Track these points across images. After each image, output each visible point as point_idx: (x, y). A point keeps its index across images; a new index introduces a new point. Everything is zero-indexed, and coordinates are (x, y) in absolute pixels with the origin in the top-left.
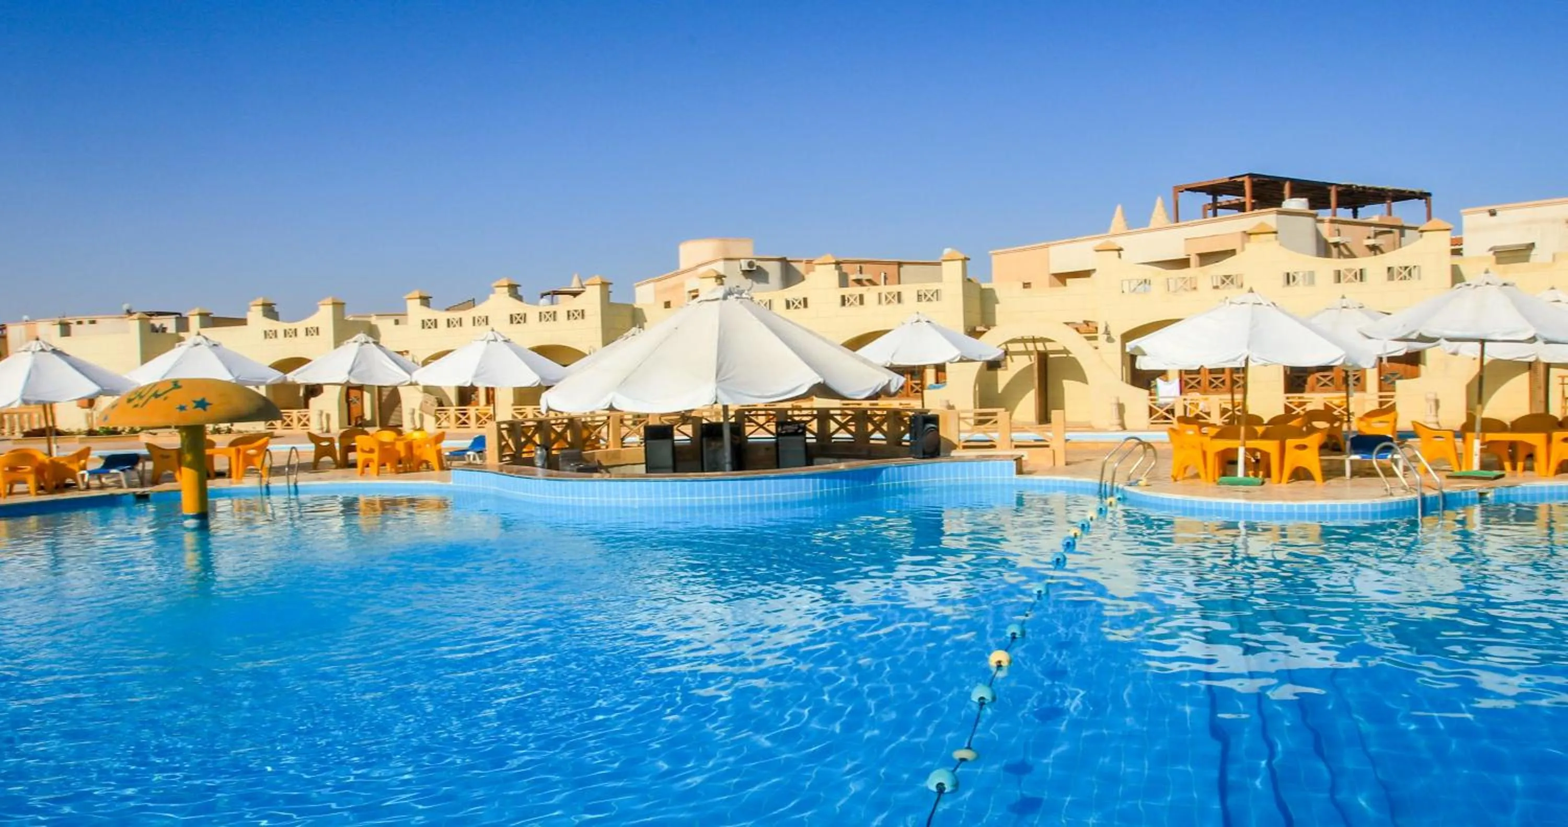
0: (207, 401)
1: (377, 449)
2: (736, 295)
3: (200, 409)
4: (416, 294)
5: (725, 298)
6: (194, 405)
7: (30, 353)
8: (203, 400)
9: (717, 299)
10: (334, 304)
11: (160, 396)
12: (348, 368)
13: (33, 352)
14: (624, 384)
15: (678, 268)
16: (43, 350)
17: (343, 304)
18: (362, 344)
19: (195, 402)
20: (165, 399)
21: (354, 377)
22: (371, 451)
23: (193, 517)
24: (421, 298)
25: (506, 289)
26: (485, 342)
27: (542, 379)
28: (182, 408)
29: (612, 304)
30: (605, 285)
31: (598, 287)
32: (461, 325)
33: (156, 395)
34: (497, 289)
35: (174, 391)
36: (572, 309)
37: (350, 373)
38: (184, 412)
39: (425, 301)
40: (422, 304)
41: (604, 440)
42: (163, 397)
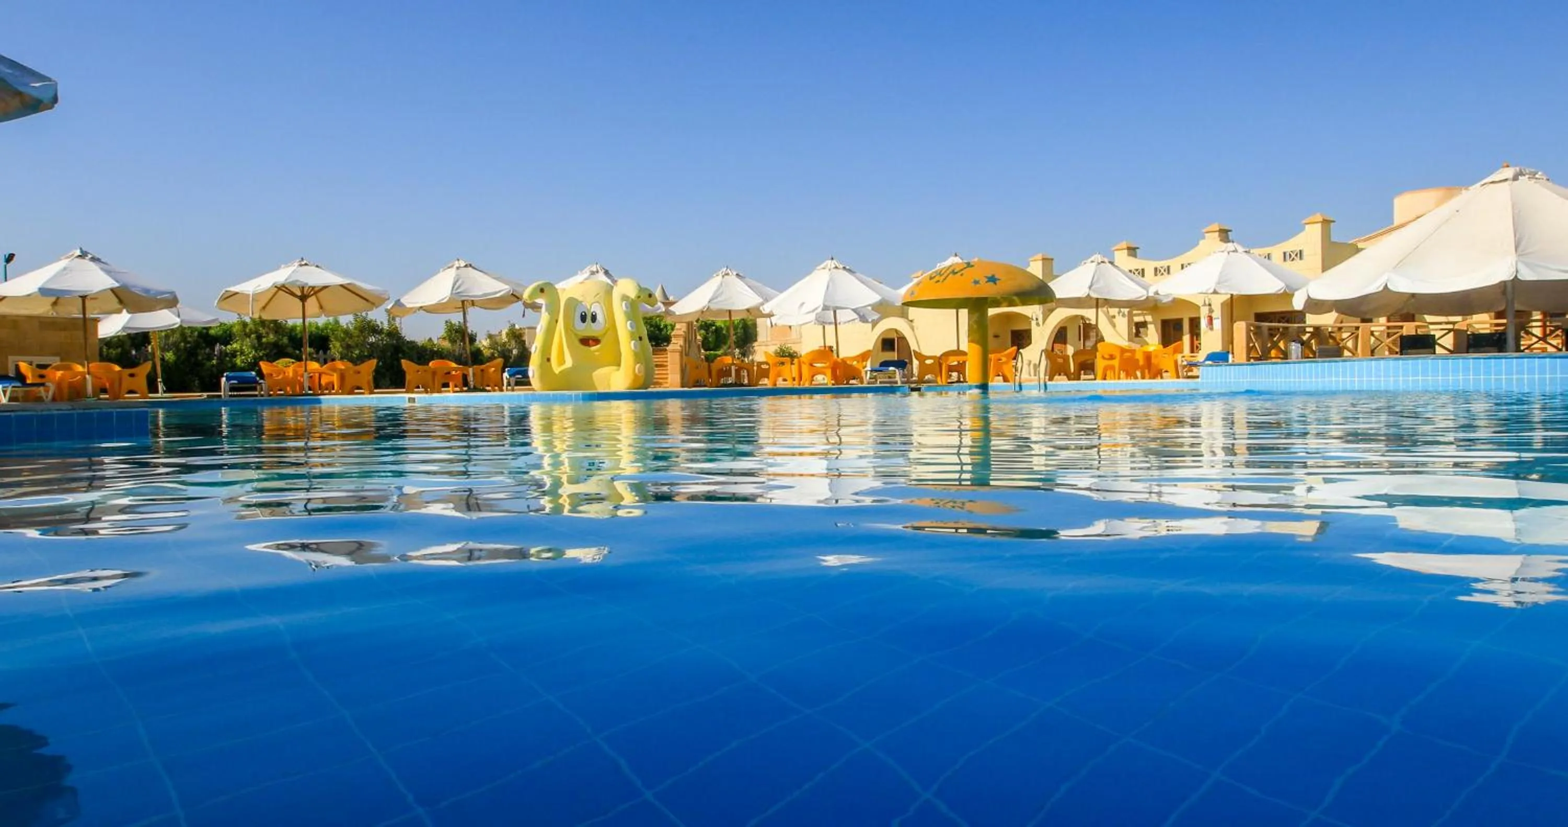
0: (997, 277)
1: (1118, 355)
2: (1527, 176)
3: (991, 284)
4: (1124, 245)
5: (1515, 178)
6: (986, 280)
7: (827, 270)
8: (993, 276)
9: (1506, 180)
10: (1043, 259)
11: (957, 273)
12: (1089, 283)
13: (830, 270)
14: (1399, 266)
15: (1393, 223)
16: (836, 267)
17: (1052, 259)
18: (1099, 264)
19: (986, 277)
20: (962, 275)
21: (1094, 291)
22: (1112, 357)
23: (977, 387)
24: (1129, 249)
25: (1217, 234)
26: (1226, 253)
27: (1287, 286)
28: (976, 282)
29: (1335, 243)
30: (1326, 223)
31: (1319, 225)
32: (1169, 273)
33: (954, 273)
34: (1207, 235)
35: (968, 269)
36: (1288, 250)
37: (1090, 288)
38: (978, 285)
39: (1132, 251)
40: (1129, 255)
41: (1349, 350)
42: (959, 274)
